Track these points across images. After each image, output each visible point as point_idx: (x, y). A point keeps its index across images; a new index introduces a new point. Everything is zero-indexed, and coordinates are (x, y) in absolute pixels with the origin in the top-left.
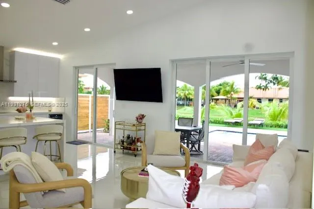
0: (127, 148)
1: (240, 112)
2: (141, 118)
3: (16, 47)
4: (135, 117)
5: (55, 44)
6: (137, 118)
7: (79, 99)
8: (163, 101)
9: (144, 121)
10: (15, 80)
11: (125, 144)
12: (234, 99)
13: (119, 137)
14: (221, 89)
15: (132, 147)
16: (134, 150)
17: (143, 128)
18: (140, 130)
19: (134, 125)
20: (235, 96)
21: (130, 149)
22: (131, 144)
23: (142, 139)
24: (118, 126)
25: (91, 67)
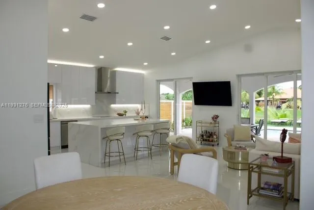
0: (206, 140)
1: (285, 113)
2: (215, 118)
3: (116, 67)
4: (211, 117)
5: (146, 64)
6: (213, 118)
7: (161, 105)
8: (232, 105)
9: (218, 120)
10: (117, 91)
11: (204, 137)
12: (277, 100)
13: (199, 132)
14: (262, 90)
15: (211, 139)
16: (212, 141)
17: (217, 125)
18: (215, 127)
19: (211, 123)
20: (277, 97)
21: (209, 141)
22: (209, 137)
23: (217, 133)
24: (198, 124)
25: (172, 80)
